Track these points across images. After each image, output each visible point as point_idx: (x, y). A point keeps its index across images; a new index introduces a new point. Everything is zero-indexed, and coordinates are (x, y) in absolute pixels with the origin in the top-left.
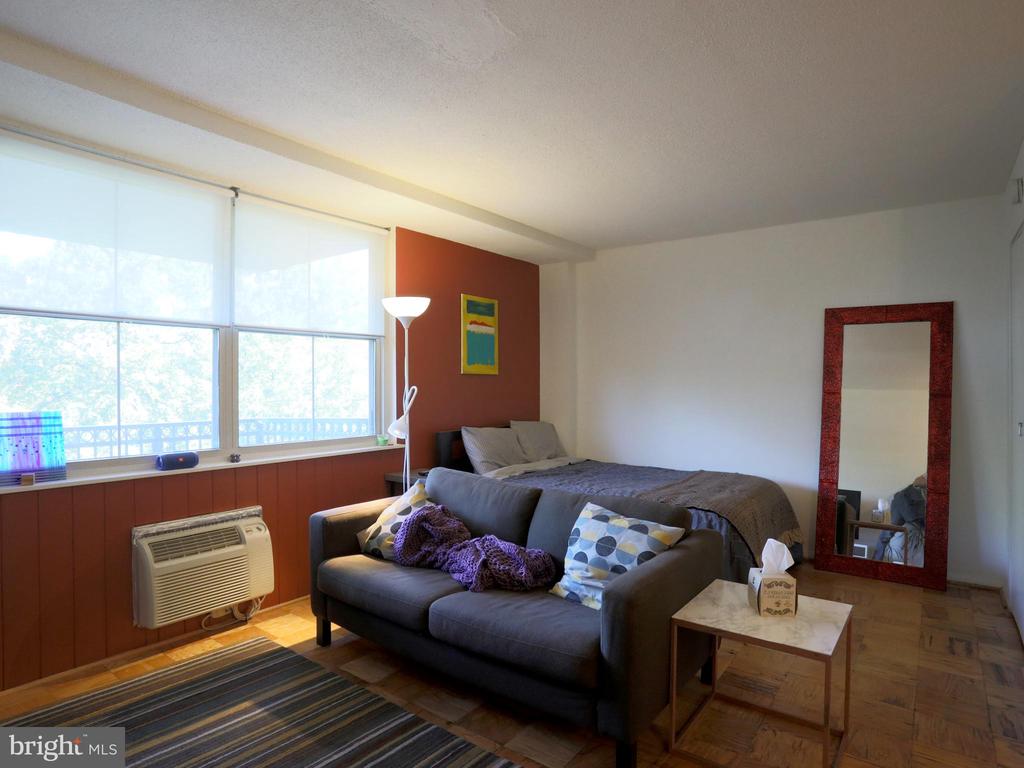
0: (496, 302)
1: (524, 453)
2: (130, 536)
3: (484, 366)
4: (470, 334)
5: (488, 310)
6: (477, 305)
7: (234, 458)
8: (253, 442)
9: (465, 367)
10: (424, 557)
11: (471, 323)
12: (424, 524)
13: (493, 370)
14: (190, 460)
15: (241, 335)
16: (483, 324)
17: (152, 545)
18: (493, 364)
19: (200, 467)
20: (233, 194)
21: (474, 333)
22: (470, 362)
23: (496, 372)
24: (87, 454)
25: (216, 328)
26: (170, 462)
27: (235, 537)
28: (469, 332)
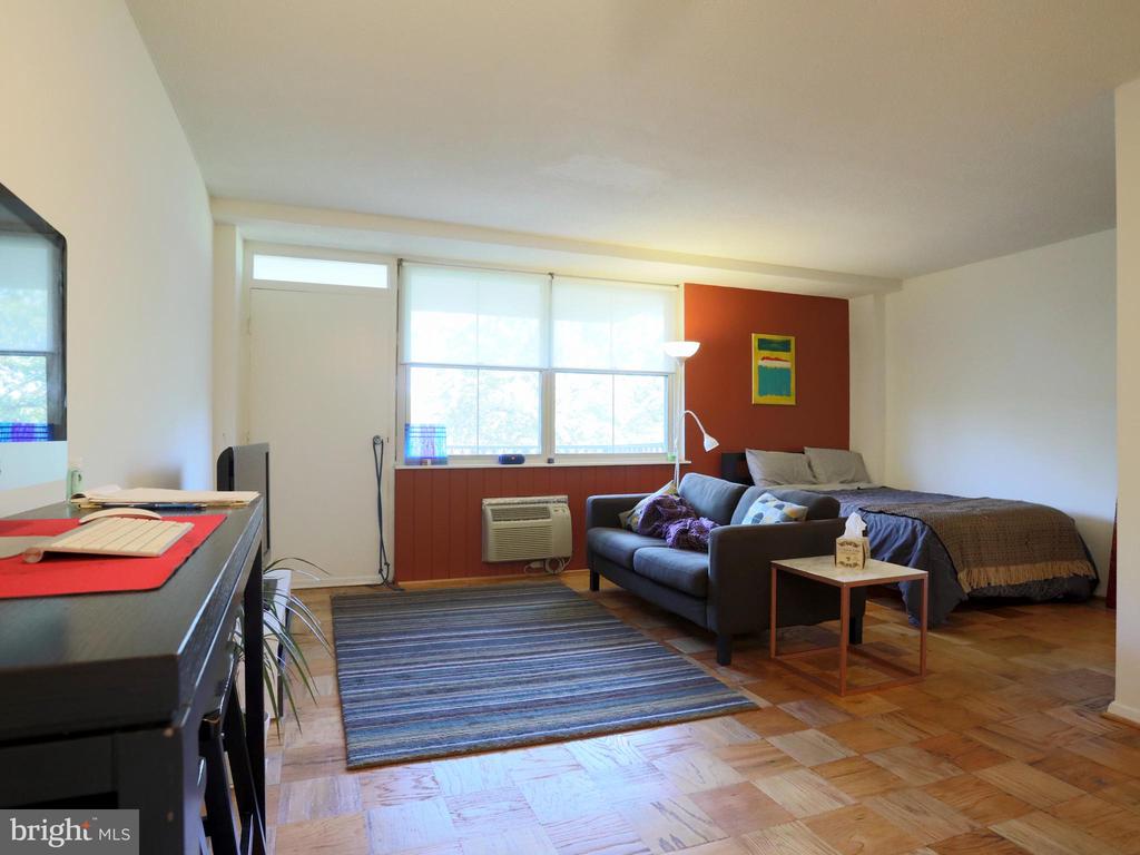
0: (793, 339)
1: (814, 477)
2: (482, 504)
3: (779, 397)
4: (760, 368)
5: (785, 347)
6: (770, 342)
7: (550, 461)
8: (562, 451)
9: (756, 398)
10: (655, 529)
11: (763, 359)
12: (659, 507)
13: (791, 401)
14: (520, 459)
15: (557, 375)
16: (777, 359)
17: (492, 510)
18: (789, 395)
19: (525, 465)
20: (549, 277)
21: (766, 368)
22: (762, 393)
23: (793, 403)
24: (457, 452)
25: (540, 370)
26: (506, 459)
27: (545, 513)
28: (760, 367)
